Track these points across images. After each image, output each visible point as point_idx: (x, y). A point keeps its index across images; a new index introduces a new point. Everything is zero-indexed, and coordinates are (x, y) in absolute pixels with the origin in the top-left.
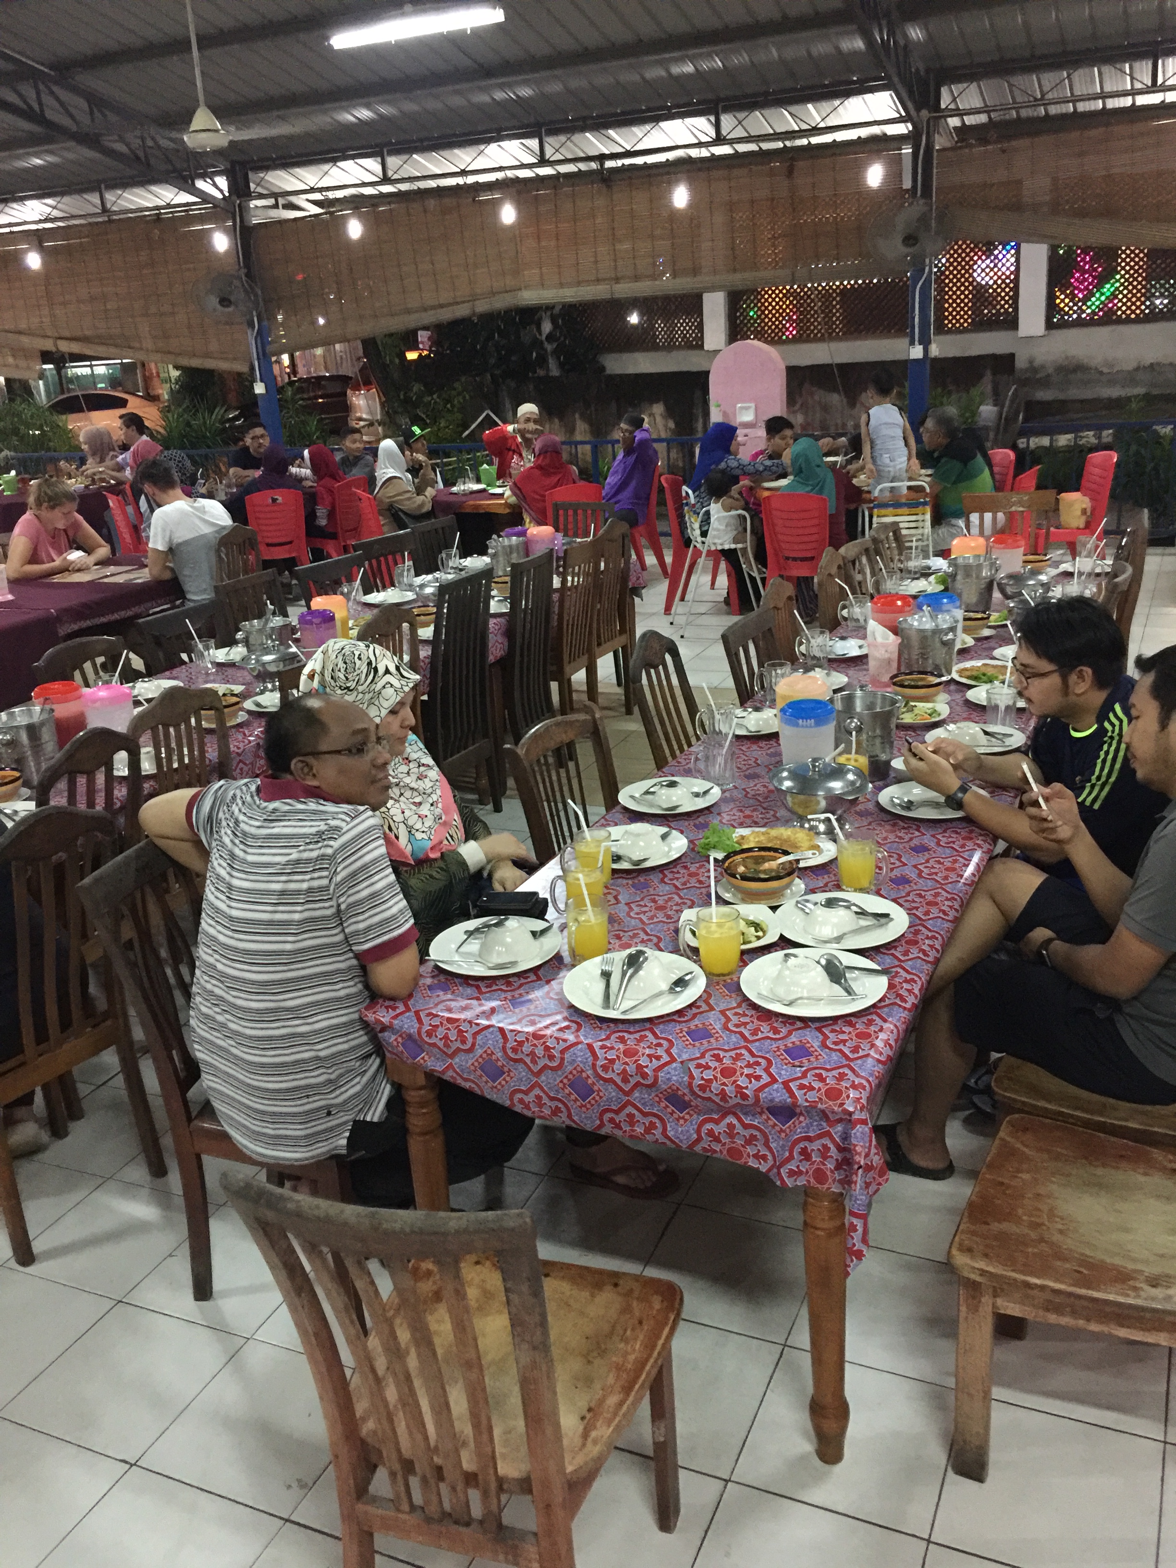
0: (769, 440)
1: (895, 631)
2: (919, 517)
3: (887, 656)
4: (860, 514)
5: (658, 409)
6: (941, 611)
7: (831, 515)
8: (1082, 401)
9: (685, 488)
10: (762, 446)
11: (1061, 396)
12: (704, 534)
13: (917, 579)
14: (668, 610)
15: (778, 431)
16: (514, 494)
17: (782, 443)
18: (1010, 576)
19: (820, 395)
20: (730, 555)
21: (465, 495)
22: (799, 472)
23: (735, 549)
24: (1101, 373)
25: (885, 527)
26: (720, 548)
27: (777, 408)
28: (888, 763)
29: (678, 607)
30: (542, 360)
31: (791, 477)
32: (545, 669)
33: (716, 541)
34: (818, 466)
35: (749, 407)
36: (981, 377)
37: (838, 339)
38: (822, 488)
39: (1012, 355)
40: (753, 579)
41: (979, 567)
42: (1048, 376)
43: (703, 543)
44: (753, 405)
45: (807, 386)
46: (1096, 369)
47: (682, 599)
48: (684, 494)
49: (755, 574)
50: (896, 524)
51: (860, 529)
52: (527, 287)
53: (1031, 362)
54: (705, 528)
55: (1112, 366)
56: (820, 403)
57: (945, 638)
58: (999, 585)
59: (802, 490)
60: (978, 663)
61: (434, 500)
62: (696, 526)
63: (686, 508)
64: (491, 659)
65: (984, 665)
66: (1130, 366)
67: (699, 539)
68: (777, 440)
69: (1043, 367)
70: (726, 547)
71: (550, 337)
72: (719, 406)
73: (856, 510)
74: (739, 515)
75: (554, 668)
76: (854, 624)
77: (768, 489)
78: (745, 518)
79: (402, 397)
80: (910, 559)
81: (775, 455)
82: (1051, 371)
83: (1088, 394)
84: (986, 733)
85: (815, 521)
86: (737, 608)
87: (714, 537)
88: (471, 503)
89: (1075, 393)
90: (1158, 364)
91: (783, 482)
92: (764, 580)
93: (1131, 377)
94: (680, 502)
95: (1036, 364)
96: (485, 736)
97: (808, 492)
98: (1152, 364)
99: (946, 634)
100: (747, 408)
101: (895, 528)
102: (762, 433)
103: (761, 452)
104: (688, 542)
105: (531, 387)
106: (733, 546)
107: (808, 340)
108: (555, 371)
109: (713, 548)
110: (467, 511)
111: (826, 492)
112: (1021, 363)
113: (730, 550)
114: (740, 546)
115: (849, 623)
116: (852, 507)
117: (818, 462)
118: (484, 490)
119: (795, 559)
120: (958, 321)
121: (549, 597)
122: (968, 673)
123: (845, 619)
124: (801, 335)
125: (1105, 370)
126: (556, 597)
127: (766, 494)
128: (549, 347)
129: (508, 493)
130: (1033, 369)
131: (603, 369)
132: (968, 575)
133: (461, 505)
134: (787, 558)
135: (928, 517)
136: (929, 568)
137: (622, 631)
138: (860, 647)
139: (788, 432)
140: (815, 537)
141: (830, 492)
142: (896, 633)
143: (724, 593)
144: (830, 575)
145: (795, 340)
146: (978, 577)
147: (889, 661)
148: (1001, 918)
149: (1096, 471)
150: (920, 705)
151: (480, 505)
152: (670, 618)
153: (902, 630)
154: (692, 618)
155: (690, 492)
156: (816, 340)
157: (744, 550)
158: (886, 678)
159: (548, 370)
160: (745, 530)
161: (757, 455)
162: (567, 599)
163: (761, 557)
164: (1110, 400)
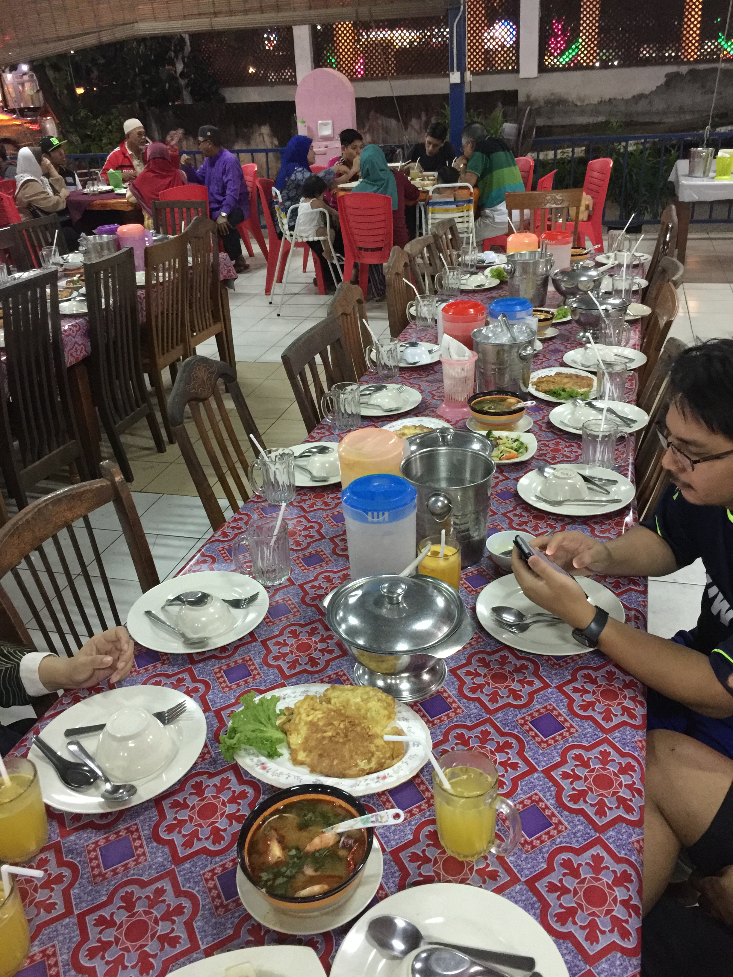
0: (343, 149)
1: (469, 343)
2: (465, 213)
3: (463, 374)
4: (418, 210)
5: (265, 130)
6: (513, 318)
7: (394, 212)
8: (563, 126)
9: (274, 189)
10: (338, 152)
11: (549, 123)
12: (292, 228)
13: (476, 273)
14: (268, 291)
15: (350, 142)
16: (134, 194)
17: (354, 152)
18: (563, 272)
19: (383, 121)
20: (315, 246)
21: (94, 195)
22: (366, 176)
23: (319, 241)
24: (576, 105)
25: (443, 223)
26: (305, 240)
27: (350, 123)
28: (482, 542)
29: (276, 288)
30: (178, 93)
31: (361, 180)
32: (136, 363)
33: (303, 235)
34: (381, 170)
35: (328, 124)
36: (495, 107)
37: (393, 78)
38: (386, 187)
39: (516, 92)
40: (334, 266)
41: (536, 264)
42: (540, 107)
43: (291, 236)
44: (330, 122)
45: (372, 113)
46: (573, 102)
47: (280, 281)
48: (274, 194)
49: (335, 262)
50: (452, 220)
51: (418, 223)
52: (142, 20)
53: (528, 97)
54: (292, 224)
55: (583, 100)
56: (383, 125)
57: (523, 353)
58: (554, 281)
59: (370, 190)
60: (552, 372)
61: (68, 200)
62: (285, 221)
63: (276, 206)
64: (69, 360)
65: (558, 374)
66: (595, 100)
67: (288, 233)
68: (350, 150)
69: (537, 101)
70: (311, 239)
71: (182, 74)
72: (304, 122)
73: (414, 207)
74: (321, 212)
75: (147, 361)
76: (422, 323)
77: (343, 190)
78: (324, 214)
79: (72, 120)
80: (466, 253)
81: (348, 163)
82: (542, 103)
83: (567, 121)
84: (586, 479)
85: (383, 218)
86: (322, 287)
87: (301, 231)
88: (98, 202)
89: (558, 121)
90: (615, 99)
91: (354, 184)
92: (342, 267)
93: (596, 109)
94: (271, 202)
95: (532, 98)
96: (72, 437)
97: (375, 192)
98: (610, 99)
99: (525, 349)
100: (326, 125)
101: (451, 226)
102: (338, 144)
103: (338, 159)
104: (280, 235)
105: (171, 113)
106: (316, 239)
107: (372, 79)
108: (188, 100)
109: (300, 240)
110: (96, 208)
111: (390, 190)
112: (521, 98)
113: (314, 241)
114: (321, 238)
115: (417, 322)
116: (411, 203)
117: (383, 167)
118: (112, 191)
119: (367, 250)
120: (477, 66)
121: (134, 295)
122: (544, 386)
123: (413, 317)
124: (367, 75)
125: (579, 104)
126: (141, 293)
127: (342, 194)
128: (183, 82)
129: (129, 194)
130: (529, 102)
131: (224, 99)
132: (525, 271)
133: (90, 203)
134: (360, 249)
135: (472, 213)
136: (483, 262)
137: (216, 319)
138: (430, 352)
139: (358, 143)
140: (381, 231)
141: (393, 192)
142: (470, 347)
143: (314, 275)
144: (397, 274)
145: (363, 79)
146: (535, 274)
147: (465, 380)
148: (673, 840)
149: (596, 174)
150: (503, 434)
151: (106, 204)
152: (269, 298)
153: (478, 344)
154: (286, 298)
155: (278, 192)
156: (377, 79)
157: (325, 241)
158: (462, 397)
159: (183, 99)
160: (325, 224)
161: (332, 162)
162: (154, 295)
163: (339, 246)
164: (582, 126)
